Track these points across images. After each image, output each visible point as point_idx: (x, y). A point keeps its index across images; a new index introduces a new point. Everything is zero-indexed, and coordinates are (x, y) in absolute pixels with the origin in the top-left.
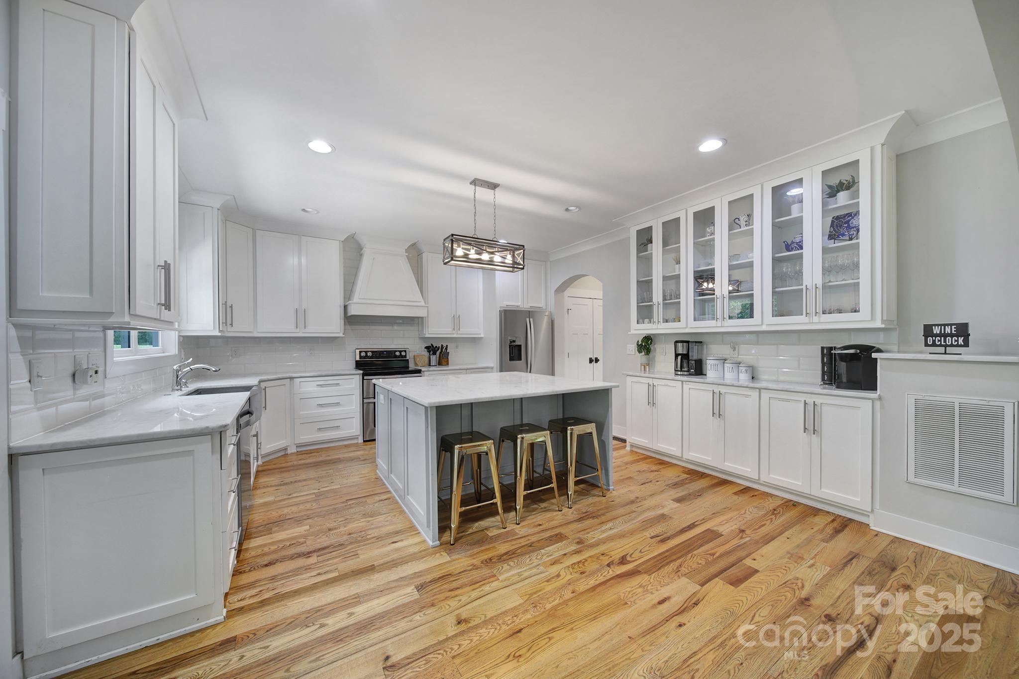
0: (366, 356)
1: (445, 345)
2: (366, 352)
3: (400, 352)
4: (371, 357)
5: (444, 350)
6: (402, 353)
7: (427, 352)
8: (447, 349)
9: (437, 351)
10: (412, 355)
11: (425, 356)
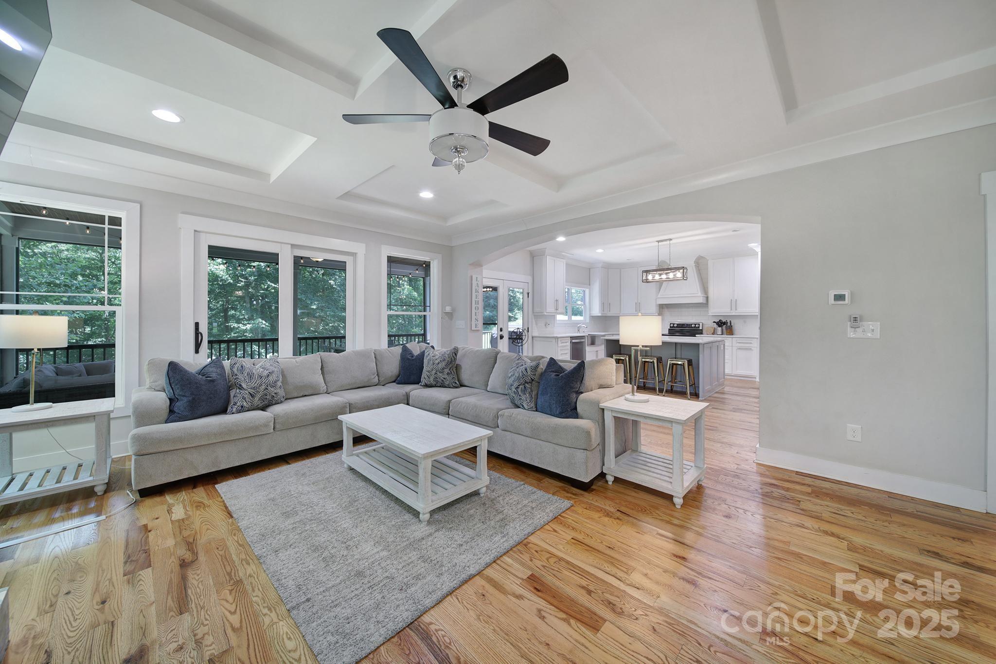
0: (673, 327)
1: (728, 321)
2: (674, 324)
3: (695, 324)
4: (676, 327)
5: (729, 324)
6: (697, 326)
7: (715, 325)
8: (731, 324)
9: (724, 325)
10: (705, 327)
11: (713, 328)
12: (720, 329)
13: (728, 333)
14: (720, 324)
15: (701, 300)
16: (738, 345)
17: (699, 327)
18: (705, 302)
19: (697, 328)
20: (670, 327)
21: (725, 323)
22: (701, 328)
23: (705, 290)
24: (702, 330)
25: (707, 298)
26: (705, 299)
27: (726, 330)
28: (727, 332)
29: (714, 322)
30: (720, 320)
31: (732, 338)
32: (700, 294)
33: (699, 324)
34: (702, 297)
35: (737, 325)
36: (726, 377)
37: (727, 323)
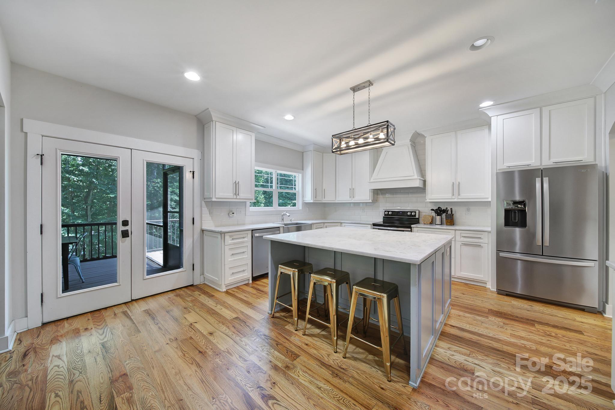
0: (388, 214)
1: (449, 209)
2: (388, 212)
3: (411, 212)
4: (392, 215)
5: (449, 212)
6: (413, 214)
7: (433, 214)
8: (452, 212)
9: (443, 213)
10: (423, 214)
11: (430, 216)
12: (438, 218)
13: (449, 223)
14: (439, 212)
15: (417, 184)
16: (462, 239)
17: (415, 216)
18: (421, 186)
19: (413, 216)
20: (385, 215)
21: (445, 211)
22: (417, 217)
23: (422, 172)
24: (418, 219)
25: (425, 182)
26: (422, 182)
27: (446, 219)
28: (446, 223)
29: (432, 210)
30: (439, 208)
31: (455, 230)
32: (416, 177)
33: (415, 212)
34: (418, 180)
35: (459, 214)
36: (452, 279)
37: (448, 211)
